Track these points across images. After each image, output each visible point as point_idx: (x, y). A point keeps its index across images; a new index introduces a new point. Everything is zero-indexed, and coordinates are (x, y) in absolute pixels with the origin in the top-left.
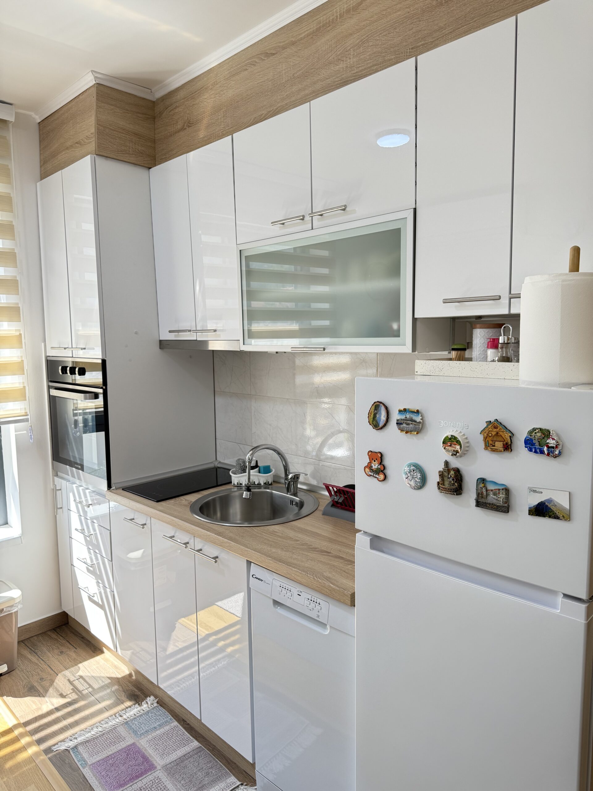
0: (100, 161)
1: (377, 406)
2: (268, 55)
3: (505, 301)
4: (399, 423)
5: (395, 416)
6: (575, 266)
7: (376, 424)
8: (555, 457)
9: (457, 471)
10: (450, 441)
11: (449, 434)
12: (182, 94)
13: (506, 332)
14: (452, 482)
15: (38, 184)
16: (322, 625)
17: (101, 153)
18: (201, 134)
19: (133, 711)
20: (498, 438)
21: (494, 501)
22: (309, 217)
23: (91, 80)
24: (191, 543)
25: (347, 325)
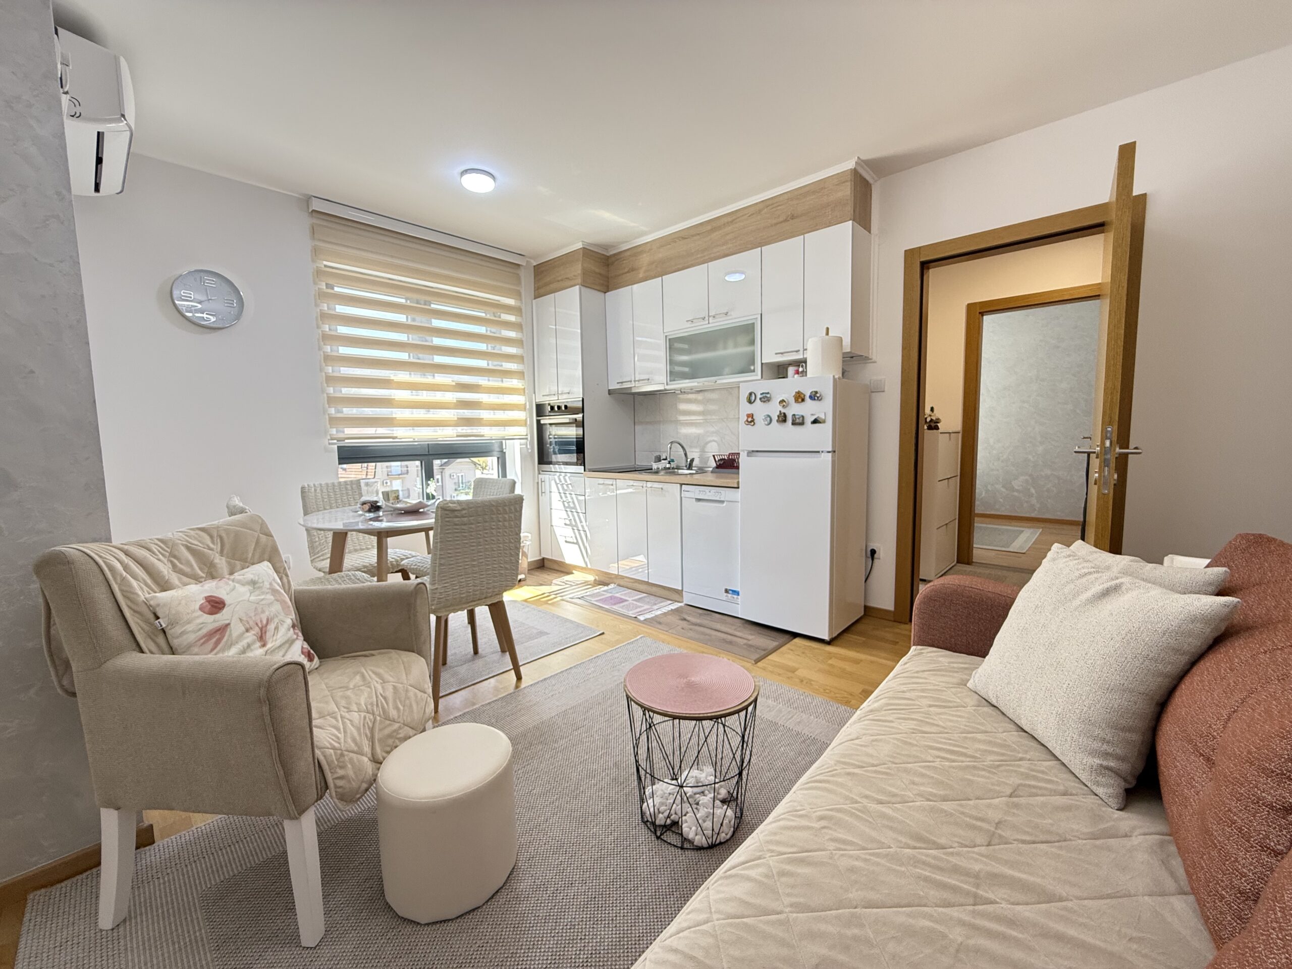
0: (583, 289)
1: (750, 394)
2: (684, 238)
3: (801, 352)
4: (760, 399)
5: (759, 396)
6: (827, 334)
7: (750, 402)
8: (820, 400)
9: (784, 414)
10: (782, 401)
11: (781, 399)
12: (628, 253)
13: (802, 366)
14: (783, 418)
15: (534, 301)
16: (722, 502)
17: (584, 284)
18: (641, 275)
19: (606, 588)
20: (800, 398)
21: (798, 422)
22: (707, 318)
23: (579, 245)
24: (645, 485)
25: (727, 370)
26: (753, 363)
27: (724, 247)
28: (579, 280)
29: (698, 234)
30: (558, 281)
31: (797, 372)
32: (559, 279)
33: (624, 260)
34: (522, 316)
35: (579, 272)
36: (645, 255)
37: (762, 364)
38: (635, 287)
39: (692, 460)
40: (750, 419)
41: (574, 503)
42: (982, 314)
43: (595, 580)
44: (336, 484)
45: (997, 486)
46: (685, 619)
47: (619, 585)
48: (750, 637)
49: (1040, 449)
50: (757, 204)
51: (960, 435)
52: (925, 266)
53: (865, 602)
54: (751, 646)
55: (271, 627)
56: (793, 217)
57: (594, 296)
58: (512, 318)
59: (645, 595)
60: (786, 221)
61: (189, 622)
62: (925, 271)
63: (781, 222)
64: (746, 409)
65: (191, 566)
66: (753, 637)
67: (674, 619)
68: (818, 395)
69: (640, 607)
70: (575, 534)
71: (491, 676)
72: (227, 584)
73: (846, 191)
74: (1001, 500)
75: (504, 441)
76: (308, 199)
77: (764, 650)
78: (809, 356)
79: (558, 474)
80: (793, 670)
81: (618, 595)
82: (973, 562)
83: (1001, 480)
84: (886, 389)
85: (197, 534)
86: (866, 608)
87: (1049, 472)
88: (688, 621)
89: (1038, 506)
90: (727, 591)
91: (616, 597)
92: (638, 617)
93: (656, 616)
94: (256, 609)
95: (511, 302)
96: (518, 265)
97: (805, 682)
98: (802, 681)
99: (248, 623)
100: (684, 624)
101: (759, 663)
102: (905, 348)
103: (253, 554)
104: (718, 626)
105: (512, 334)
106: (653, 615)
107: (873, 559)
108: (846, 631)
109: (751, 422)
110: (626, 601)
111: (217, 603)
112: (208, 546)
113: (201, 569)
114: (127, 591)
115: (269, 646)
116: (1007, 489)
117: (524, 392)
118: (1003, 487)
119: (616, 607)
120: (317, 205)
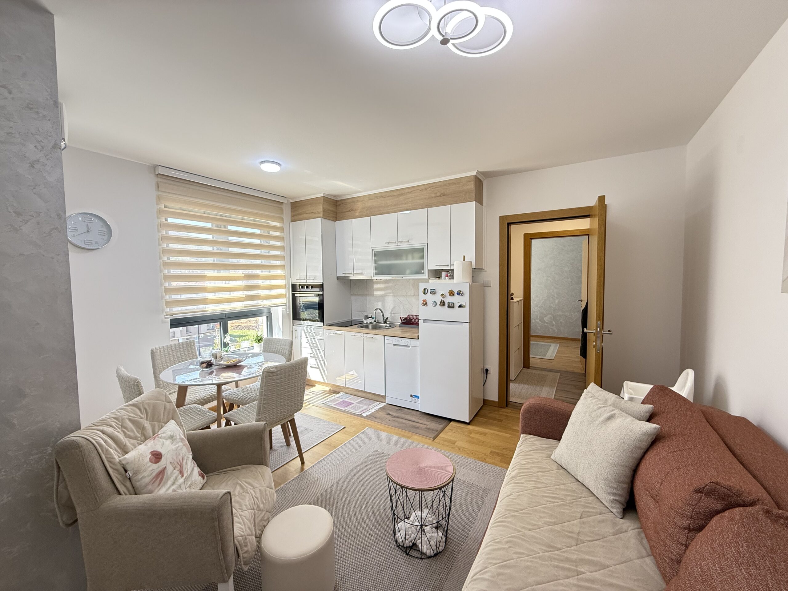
0: (323, 219)
1: (425, 289)
2: (383, 197)
3: (450, 266)
4: (430, 292)
5: (429, 291)
6: (464, 260)
7: (424, 293)
8: (462, 295)
9: (443, 301)
10: (442, 295)
11: (442, 293)
12: (349, 201)
13: (450, 273)
14: (443, 304)
15: (291, 223)
16: (409, 346)
17: (325, 217)
18: (357, 214)
19: (338, 395)
20: (452, 293)
21: (451, 306)
22: (397, 242)
23: (321, 195)
24: (362, 336)
25: (408, 271)
26: (423, 269)
27: (406, 205)
28: (321, 215)
29: (391, 196)
31: (447, 276)
32: (307, 212)
33: (347, 204)
34: (284, 233)
35: (321, 210)
36: (359, 203)
37: (428, 270)
38: (354, 220)
39: (387, 319)
40: (424, 303)
41: (316, 344)
42: (531, 239)
43: (330, 389)
44: (173, 346)
45: (537, 320)
46: (389, 414)
47: (345, 393)
48: (427, 423)
49: (557, 301)
50: (424, 185)
51: (523, 301)
52: (509, 224)
53: (484, 397)
54: (429, 429)
55: (184, 463)
56: (444, 195)
57: (329, 223)
58: (278, 234)
59: (363, 399)
60: (440, 196)
61: (145, 471)
62: (509, 226)
63: (438, 197)
64: (422, 297)
65: (133, 432)
66: (429, 423)
67: (382, 414)
68: (461, 293)
69: (362, 407)
70: (317, 362)
71: (285, 463)
72: (159, 441)
73: (472, 186)
74: (539, 328)
75: (271, 308)
76: (155, 167)
77: (437, 431)
78: (455, 268)
79: (306, 326)
80: (454, 443)
81: (346, 400)
82: (530, 366)
83: (538, 317)
84: (491, 286)
85: (131, 409)
86: (485, 401)
87: (561, 313)
88: (391, 415)
89: (556, 331)
90: (412, 396)
91: (346, 401)
92: (362, 414)
93: (372, 413)
94: (176, 454)
95: (278, 224)
96: (282, 203)
97: (461, 450)
98: (460, 449)
99: (174, 464)
100: (389, 417)
101: (435, 440)
102: (501, 265)
103: (164, 416)
104: (408, 417)
105: (277, 243)
106: (371, 413)
107: (487, 375)
108: (476, 416)
109: (425, 304)
110: (353, 403)
111: (158, 455)
112: (140, 416)
113: (138, 432)
114: (110, 458)
115: (185, 475)
116: (542, 322)
117: (285, 278)
118: (540, 321)
119: (347, 409)
120: (161, 171)
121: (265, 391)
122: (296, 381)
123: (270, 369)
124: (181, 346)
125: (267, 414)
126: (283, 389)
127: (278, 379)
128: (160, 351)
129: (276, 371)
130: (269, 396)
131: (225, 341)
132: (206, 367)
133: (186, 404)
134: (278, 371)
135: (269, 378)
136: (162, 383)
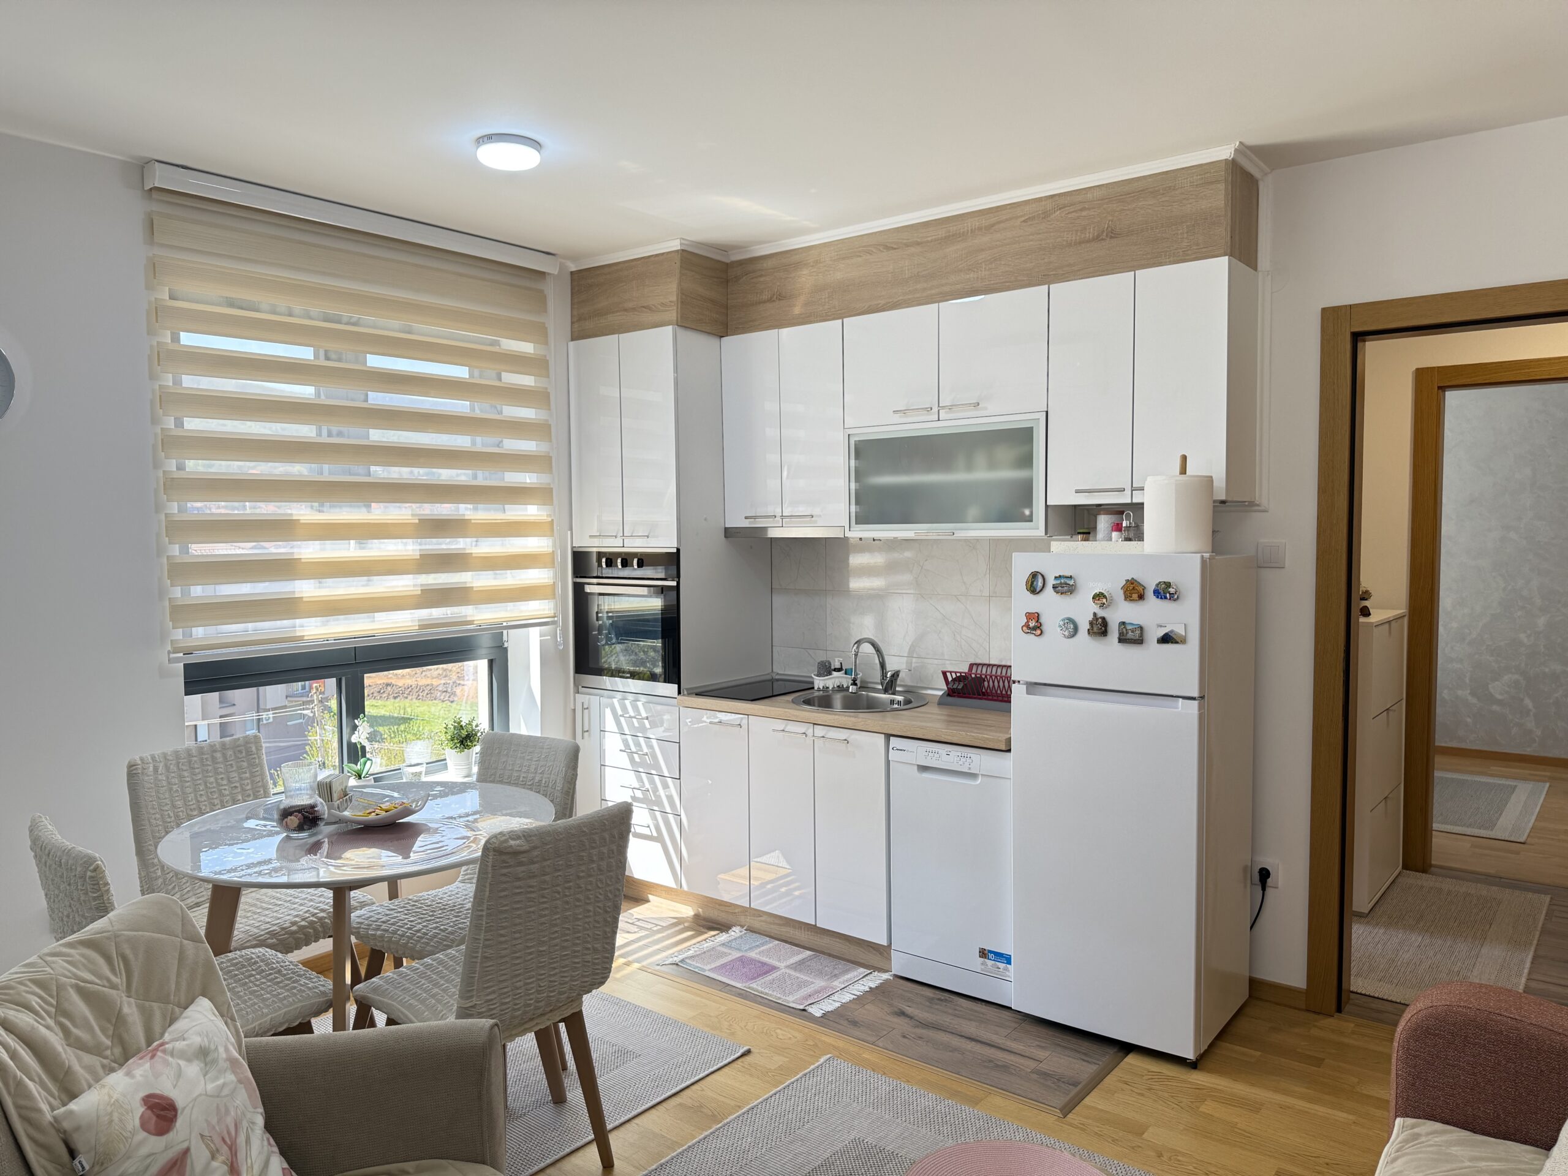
0: (681, 332)
1: (1034, 575)
3: (1128, 492)
4: (1054, 587)
5: (1051, 581)
6: (1183, 471)
7: (1033, 590)
8: (1175, 600)
9: (1103, 619)
10: (1098, 597)
11: (1097, 591)
13: (1128, 518)
14: (1099, 628)
15: (572, 344)
16: (973, 776)
17: (685, 322)
18: (797, 310)
19: (723, 937)
20: (1134, 591)
21: (1132, 637)
22: (935, 409)
23: (675, 245)
24: (810, 732)
25: (973, 511)
26: (1029, 502)
27: (975, 276)
28: (673, 315)
29: (918, 244)
30: (626, 310)
31: (1118, 527)
32: (630, 305)
33: (761, 276)
34: (548, 376)
35: (674, 298)
36: (805, 272)
37: (1047, 506)
38: (786, 332)
39: (896, 675)
40: (1032, 624)
41: (654, 757)
42: (1443, 389)
43: (697, 916)
45: (1460, 692)
46: (902, 1014)
47: (751, 930)
48: (1041, 1054)
49: (1541, 622)
51: (1406, 620)
52: (1358, 337)
53: (1250, 972)
54: (1045, 1075)
55: (241, 1139)
56: (1113, 234)
57: (699, 343)
58: (527, 381)
59: (808, 953)
60: (1097, 239)
61: (127, 1156)
62: (1360, 345)
63: (1089, 241)
64: (1024, 602)
65: (91, 1030)
66: (1047, 1053)
67: (874, 1012)
68: (1172, 590)
69: (806, 984)
70: (654, 818)
71: (549, 1161)
72: (167, 1064)
73: (1217, 199)
74: (1469, 720)
75: (505, 632)
76: (142, 167)
77: (1075, 1084)
78: (1147, 498)
79: (619, 695)
80: (1139, 1130)
81: (753, 954)
82: (1431, 866)
83: (1467, 681)
84: (1286, 565)
85: (83, 956)
86: (1256, 986)
87: (1558, 667)
88: (911, 1018)
90: (983, 953)
91: (752, 961)
92: (810, 1009)
93: (843, 1005)
94: (218, 1107)
95: (527, 348)
96: (542, 275)
97: (1165, 1158)
98: (1160, 1155)
99: (212, 1141)
100: (901, 1023)
101: (1070, 1116)
102: (1324, 490)
103: (178, 983)
104: (971, 1029)
105: (526, 413)
106: (838, 1005)
107: (1264, 889)
108: (1222, 1035)
109: (1035, 628)
110: (774, 968)
111: (164, 1109)
112: (109, 980)
113: (103, 1030)
114: (26, 1108)
116: (1480, 699)
117: (552, 530)
118: (1473, 694)
119: (757, 986)
120: (161, 178)
121: (489, 915)
122: (591, 883)
123: (506, 841)
124: (218, 755)
125: (494, 992)
126: (546, 912)
127: (534, 877)
128: (156, 769)
129: (526, 847)
130: (502, 932)
131: (354, 739)
132: (300, 828)
133: (233, 944)
134: (535, 848)
135: (505, 871)
136: (159, 873)
